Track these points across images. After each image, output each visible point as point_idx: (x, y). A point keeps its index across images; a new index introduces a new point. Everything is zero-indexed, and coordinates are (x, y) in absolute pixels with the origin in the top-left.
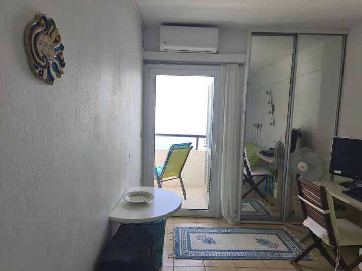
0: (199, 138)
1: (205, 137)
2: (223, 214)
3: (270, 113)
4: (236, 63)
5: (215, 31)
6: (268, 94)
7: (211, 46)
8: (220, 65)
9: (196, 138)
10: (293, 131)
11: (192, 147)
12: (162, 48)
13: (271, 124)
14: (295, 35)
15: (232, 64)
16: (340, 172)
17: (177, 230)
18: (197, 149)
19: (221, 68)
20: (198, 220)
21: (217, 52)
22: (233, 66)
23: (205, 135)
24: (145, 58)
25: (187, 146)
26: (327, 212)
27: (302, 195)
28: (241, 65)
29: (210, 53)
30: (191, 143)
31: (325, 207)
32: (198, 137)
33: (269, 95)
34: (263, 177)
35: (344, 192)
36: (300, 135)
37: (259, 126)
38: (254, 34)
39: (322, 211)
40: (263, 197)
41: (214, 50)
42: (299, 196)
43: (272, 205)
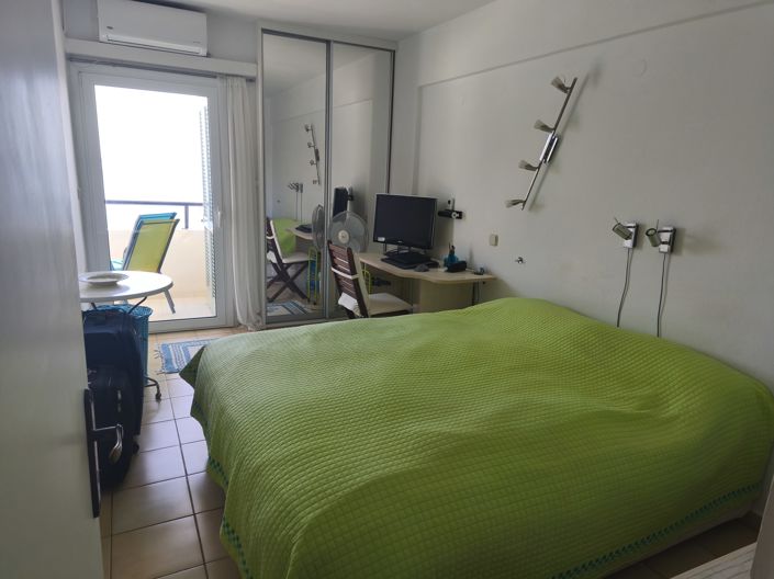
0: (190, 207)
1: (201, 204)
2: (240, 319)
3: (312, 163)
4: (241, 76)
5: (200, 19)
6: (308, 130)
7: (196, 43)
8: (215, 77)
9: (183, 207)
10: (337, 190)
11: (178, 221)
12: (103, 37)
13: (314, 182)
14: (328, 42)
15: (235, 79)
16: (383, 239)
17: (165, 347)
18: (187, 227)
19: (217, 82)
20: (199, 333)
21: (208, 55)
22: (237, 82)
23: (201, 201)
24: (69, 51)
25: (168, 219)
26: (355, 277)
27: (335, 266)
28: (251, 80)
29: (196, 55)
30: (174, 214)
31: (353, 272)
32: (186, 205)
33: (310, 132)
34: (301, 266)
35: (383, 260)
36: (352, 198)
37: (298, 187)
38: (265, 31)
39: (350, 277)
40: (303, 296)
41: (203, 52)
42: (333, 269)
43: (315, 304)
